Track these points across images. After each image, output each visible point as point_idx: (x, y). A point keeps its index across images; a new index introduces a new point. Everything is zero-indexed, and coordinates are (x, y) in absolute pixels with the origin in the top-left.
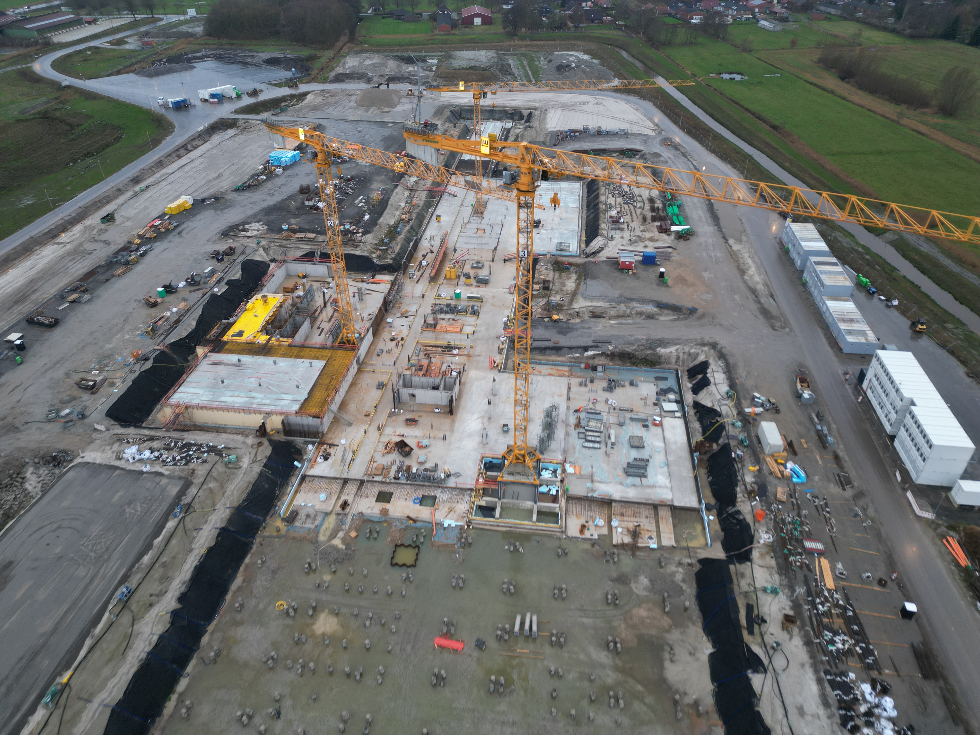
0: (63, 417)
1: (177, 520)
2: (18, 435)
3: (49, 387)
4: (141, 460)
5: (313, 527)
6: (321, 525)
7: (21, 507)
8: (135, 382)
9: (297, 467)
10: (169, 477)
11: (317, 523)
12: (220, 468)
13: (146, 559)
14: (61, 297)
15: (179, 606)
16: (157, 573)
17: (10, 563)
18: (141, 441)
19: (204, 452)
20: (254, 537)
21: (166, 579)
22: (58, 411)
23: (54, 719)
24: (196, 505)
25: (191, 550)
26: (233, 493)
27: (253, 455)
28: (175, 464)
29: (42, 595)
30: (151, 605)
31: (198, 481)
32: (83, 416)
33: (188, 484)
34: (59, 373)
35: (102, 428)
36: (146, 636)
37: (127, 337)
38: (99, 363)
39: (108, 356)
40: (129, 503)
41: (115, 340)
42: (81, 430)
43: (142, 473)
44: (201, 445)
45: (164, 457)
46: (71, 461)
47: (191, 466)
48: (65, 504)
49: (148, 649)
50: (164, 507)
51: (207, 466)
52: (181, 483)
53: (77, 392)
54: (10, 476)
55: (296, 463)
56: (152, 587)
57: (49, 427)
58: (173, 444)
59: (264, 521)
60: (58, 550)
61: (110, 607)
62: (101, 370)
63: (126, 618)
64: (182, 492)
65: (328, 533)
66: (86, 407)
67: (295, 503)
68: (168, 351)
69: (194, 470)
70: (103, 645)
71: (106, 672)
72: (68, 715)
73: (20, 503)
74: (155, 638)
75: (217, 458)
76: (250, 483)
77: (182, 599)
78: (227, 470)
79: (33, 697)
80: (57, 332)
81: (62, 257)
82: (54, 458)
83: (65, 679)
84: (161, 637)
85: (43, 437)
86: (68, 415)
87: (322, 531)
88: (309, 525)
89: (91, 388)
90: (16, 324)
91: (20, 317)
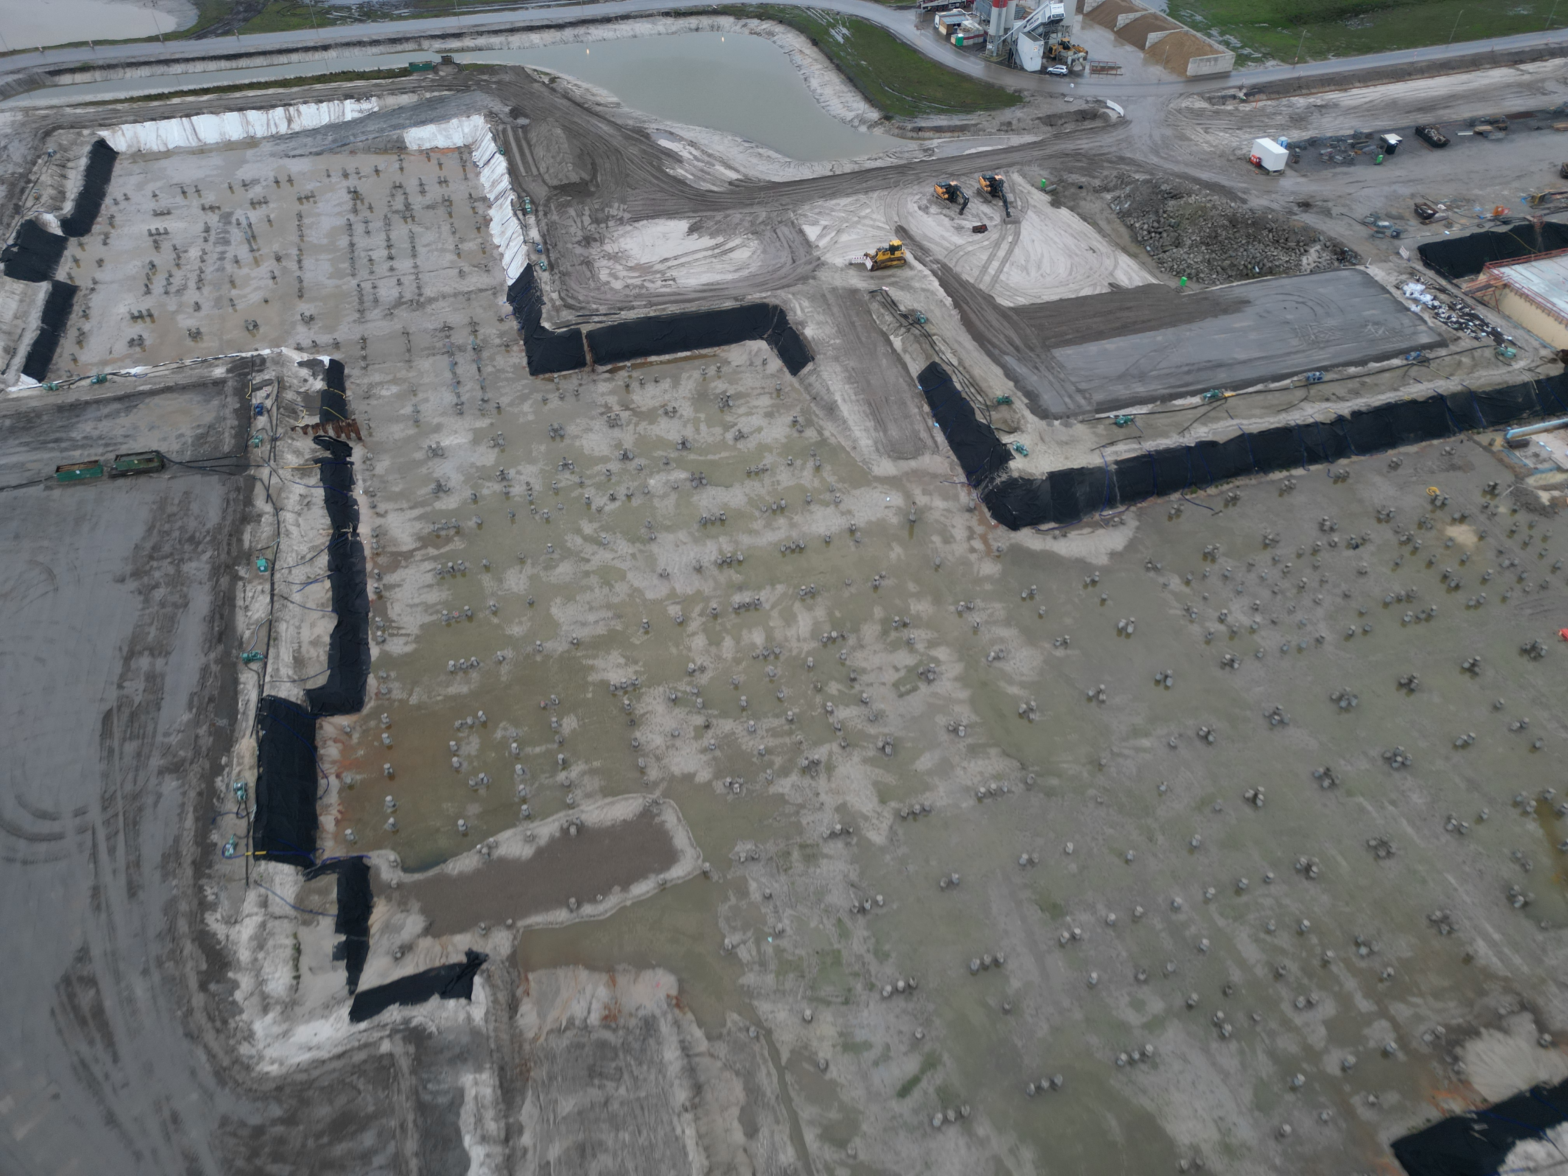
0: (1378, 226)
1: (1405, 362)
2: (1327, 220)
3: (1386, 197)
4: (1416, 301)
5: (1532, 466)
6: (1543, 472)
7: (1285, 272)
8: (1473, 236)
10: (1430, 328)
11: (1540, 466)
12: (1488, 353)
13: (1352, 370)
14: (1471, 123)
15: (1349, 417)
16: (1353, 384)
17: (1248, 302)
18: (1429, 287)
19: (1484, 331)
20: (1461, 430)
21: (1356, 393)
22: (1378, 218)
24: (1433, 365)
25: (1396, 390)
26: (1480, 378)
27: (1534, 364)
28: (1445, 323)
29: (1253, 336)
30: (1327, 400)
31: (1453, 348)
32: (1397, 236)
33: (1442, 344)
34: (1404, 190)
35: (1405, 253)
36: (1306, 413)
37: (1506, 193)
38: (1454, 201)
39: (1468, 201)
40: (1376, 323)
41: (1489, 190)
42: (1384, 247)
43: (1408, 310)
44: (1487, 325)
45: (1441, 311)
46: (1354, 264)
47: (1460, 334)
48: (1321, 290)
49: (1299, 422)
50: (1404, 345)
51: (1476, 344)
52: (1438, 338)
53: (1409, 214)
54: (1298, 242)
56: (1340, 389)
57: (1359, 228)
58: (1459, 306)
59: (1484, 428)
60: (1289, 317)
61: (1295, 378)
62: (1449, 208)
63: (1301, 393)
64: (1431, 347)
65: (1542, 483)
66: (1406, 231)
67: (1534, 437)
68: (1538, 229)
69: (1459, 338)
70: (1270, 396)
71: (1257, 412)
72: (1212, 414)
73: (1288, 268)
74: (1311, 420)
75: (1494, 343)
76: (1506, 382)
77: (1356, 414)
78: (1493, 359)
79: (1199, 387)
80: (1438, 154)
81: (1509, 86)
82: (1343, 252)
83: (1227, 394)
84: (1316, 424)
85: (1347, 233)
86: (1385, 227)
87: (1539, 476)
88: (1530, 463)
89: (1425, 217)
90: (1403, 129)
91: (1413, 124)
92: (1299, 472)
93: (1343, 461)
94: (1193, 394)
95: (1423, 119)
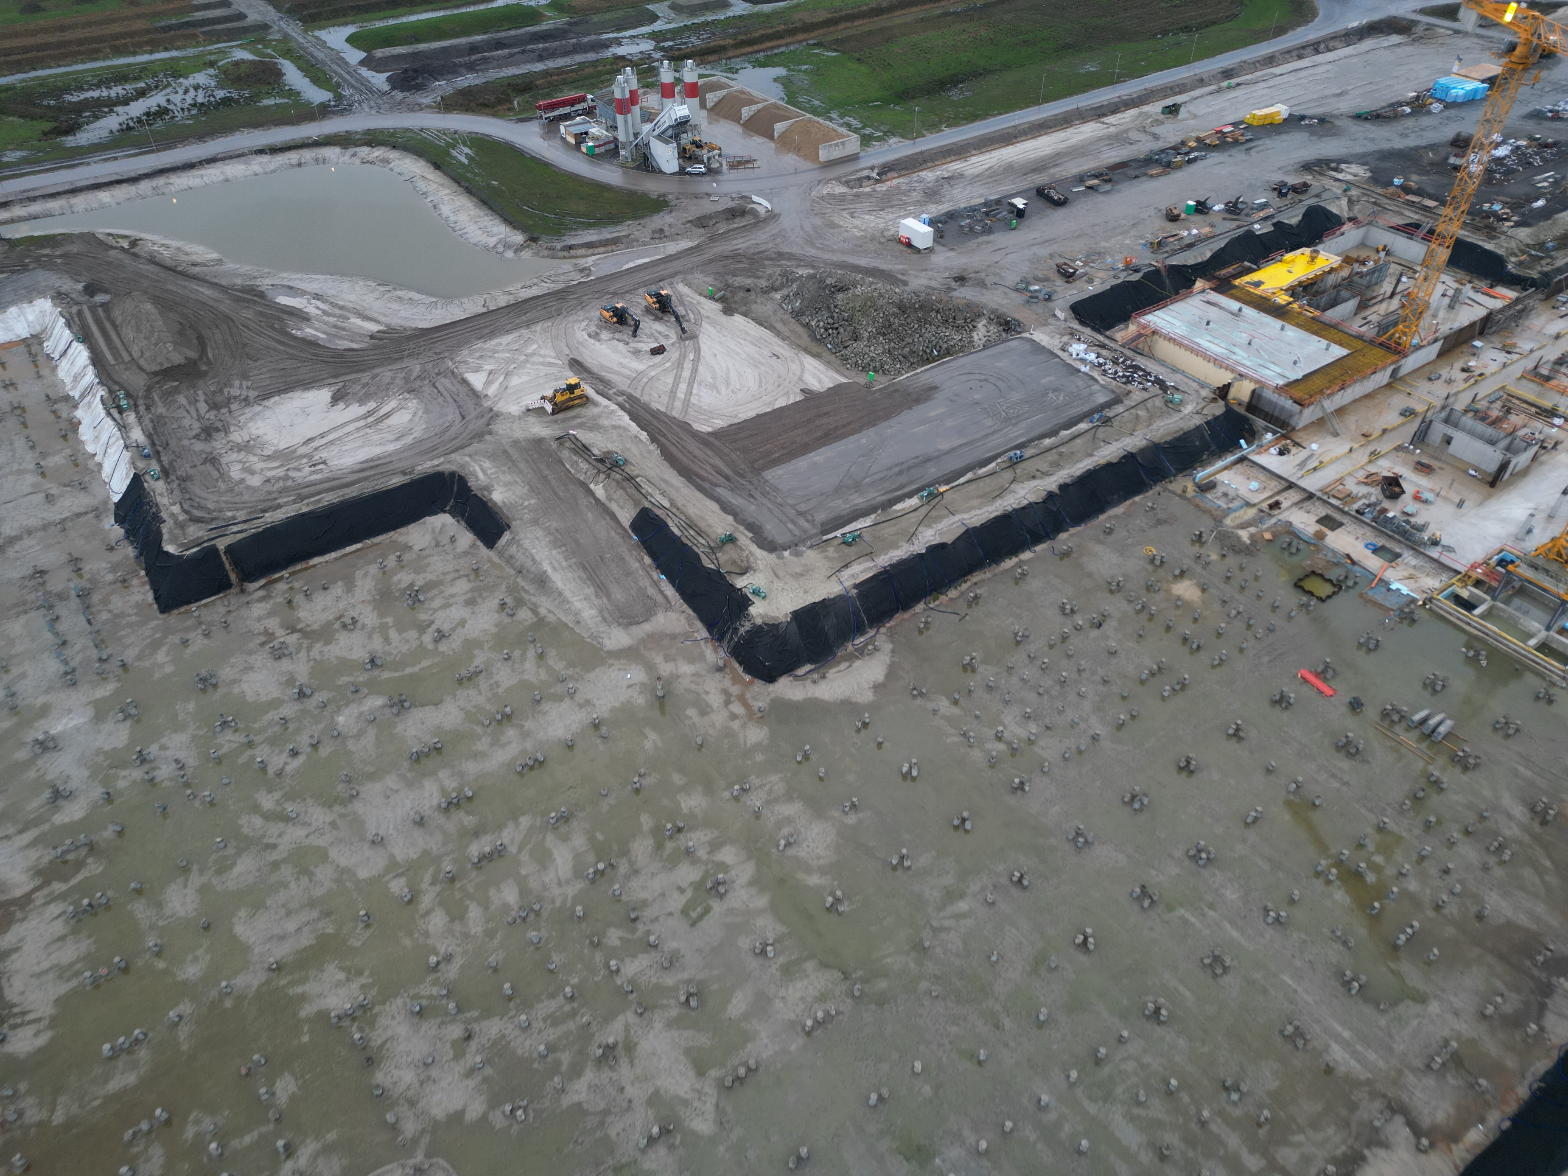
0: (1030, 291)
1: (1091, 425)
2: (984, 291)
3: (1029, 261)
4: (1083, 360)
5: (1225, 506)
6: (1235, 510)
7: (961, 351)
8: (1113, 288)
9: (1241, 447)
10: (1102, 386)
11: (1231, 505)
12: (1158, 402)
13: (1047, 442)
14: (1080, 179)
15: (1057, 492)
16: (1052, 456)
17: (936, 388)
18: (1092, 344)
19: (1149, 381)
20: (1155, 483)
21: (1057, 466)
22: (1028, 284)
23: (923, 511)
24: (1116, 423)
25: (1091, 455)
26: (1158, 429)
27: (1200, 407)
28: (1114, 379)
29: (949, 423)
30: (1034, 477)
31: (1128, 403)
32: (1049, 298)
33: (1117, 401)
34: (1044, 252)
35: (1061, 315)
36: (1019, 496)
37: (1128, 242)
38: (1087, 256)
39: (1099, 254)
40: (1055, 390)
41: (1113, 241)
42: (1041, 311)
43: (1079, 371)
44: (1149, 374)
45: (1107, 367)
46: (1019, 333)
47: (1129, 387)
48: (999, 364)
49: (1015, 506)
50: (1086, 408)
51: (1146, 395)
52: (1113, 396)
53: (1053, 275)
54: (965, 319)
55: (1242, 441)
56: (1042, 464)
57: (1014, 295)
58: (1121, 360)
59: (1174, 476)
60: (976, 397)
61: (999, 460)
62: (1086, 264)
63: (1008, 475)
64: (1109, 405)
65: (1238, 521)
66: (1055, 292)
67: (1218, 476)
68: (1164, 273)
69: (1130, 392)
70: (981, 483)
71: (975, 502)
72: (934, 513)
73: (962, 346)
74: (1025, 502)
75: (1160, 392)
76: (1182, 429)
77: (1063, 487)
78: (1165, 408)
79: (914, 487)
80: (1061, 212)
81: (1101, 139)
82: (1007, 323)
83: (942, 489)
84: (1030, 505)
85: (1005, 302)
86: (1036, 291)
87: (1233, 515)
88: (1222, 503)
89: (1069, 276)
90: (1025, 191)
91: (1032, 185)
92: (1026, 555)
93: (1063, 536)
94: (910, 495)
95: (1040, 179)
